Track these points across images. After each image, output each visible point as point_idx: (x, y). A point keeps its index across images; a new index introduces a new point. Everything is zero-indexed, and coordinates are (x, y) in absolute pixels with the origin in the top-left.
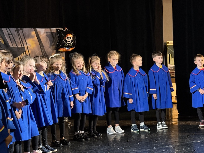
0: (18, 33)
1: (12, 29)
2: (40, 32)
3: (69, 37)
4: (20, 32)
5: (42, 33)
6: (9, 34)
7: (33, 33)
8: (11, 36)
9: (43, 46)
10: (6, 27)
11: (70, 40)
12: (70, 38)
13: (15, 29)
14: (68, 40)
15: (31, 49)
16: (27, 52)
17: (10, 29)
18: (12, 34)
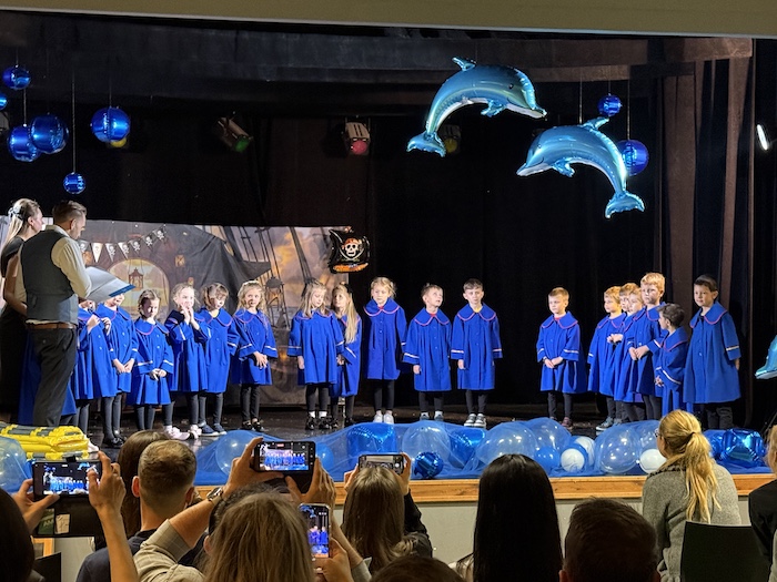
0: (261, 237)
1: (249, 229)
2: (301, 234)
3: (351, 245)
4: (265, 233)
5: (305, 237)
6: (243, 238)
7: (289, 236)
8: (246, 240)
9: (305, 260)
10: (239, 226)
11: (354, 250)
12: (353, 247)
13: (255, 229)
14: (348, 251)
15: (282, 265)
16: (274, 270)
17: (247, 228)
18: (248, 238)
